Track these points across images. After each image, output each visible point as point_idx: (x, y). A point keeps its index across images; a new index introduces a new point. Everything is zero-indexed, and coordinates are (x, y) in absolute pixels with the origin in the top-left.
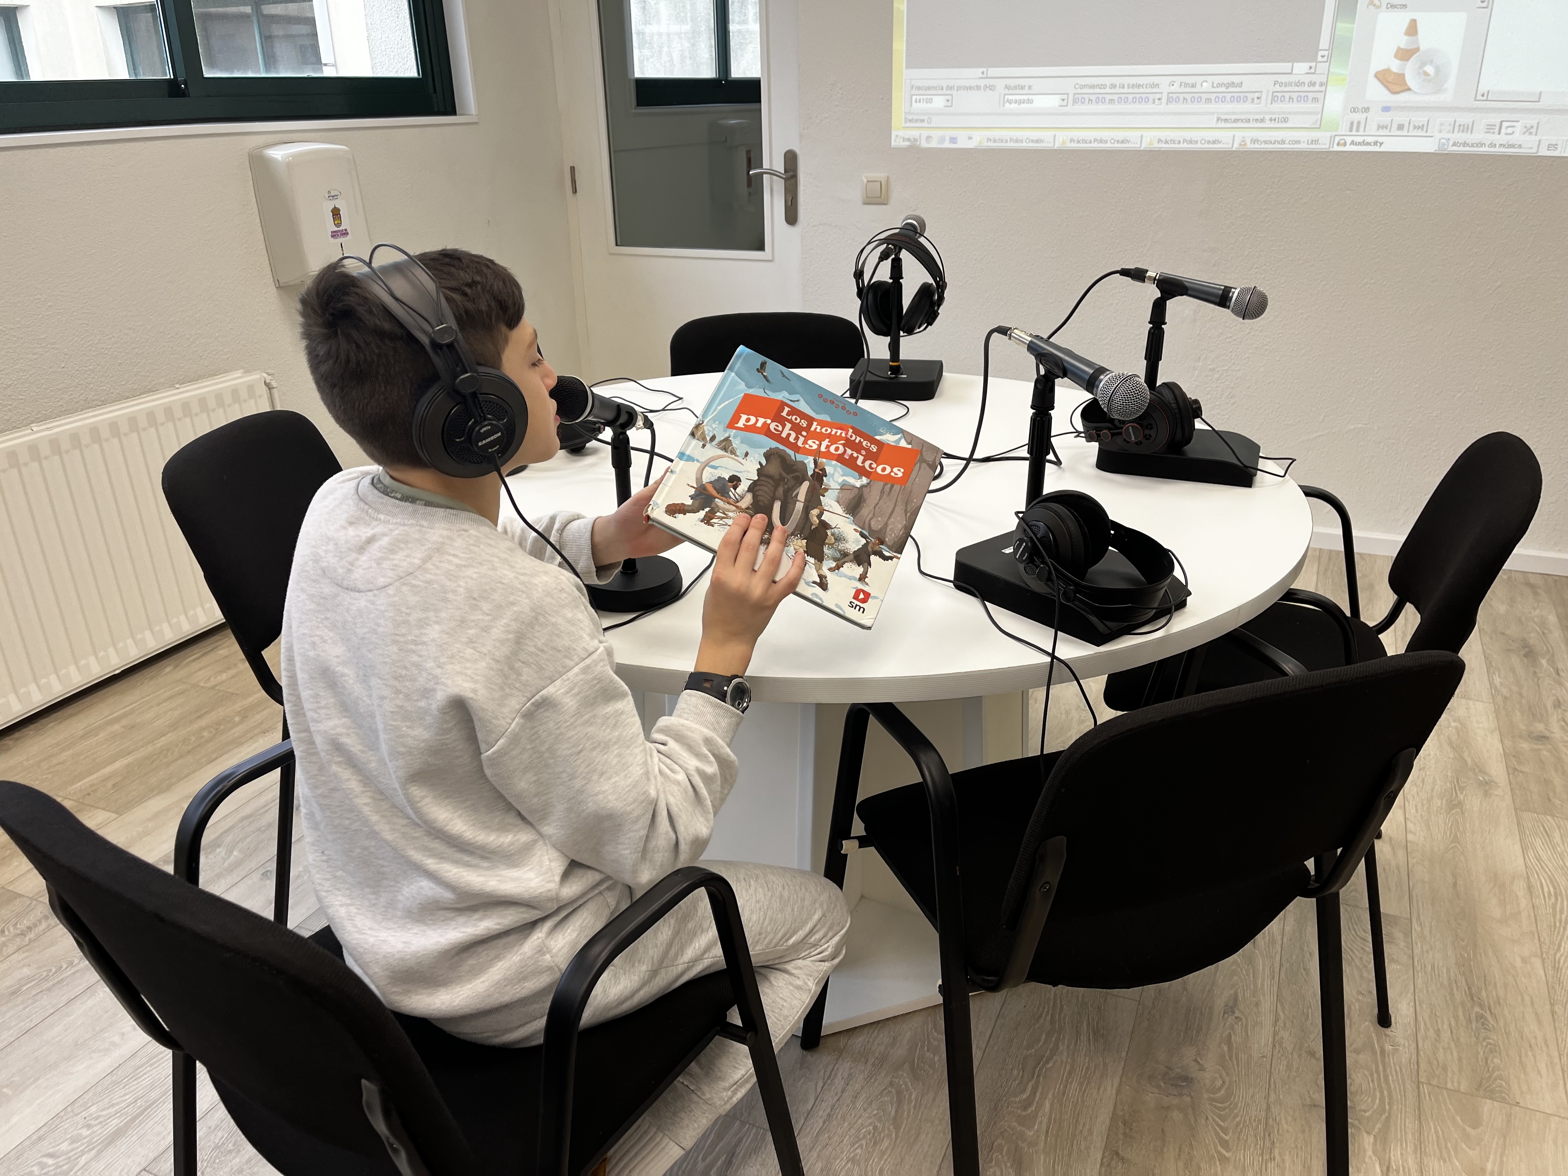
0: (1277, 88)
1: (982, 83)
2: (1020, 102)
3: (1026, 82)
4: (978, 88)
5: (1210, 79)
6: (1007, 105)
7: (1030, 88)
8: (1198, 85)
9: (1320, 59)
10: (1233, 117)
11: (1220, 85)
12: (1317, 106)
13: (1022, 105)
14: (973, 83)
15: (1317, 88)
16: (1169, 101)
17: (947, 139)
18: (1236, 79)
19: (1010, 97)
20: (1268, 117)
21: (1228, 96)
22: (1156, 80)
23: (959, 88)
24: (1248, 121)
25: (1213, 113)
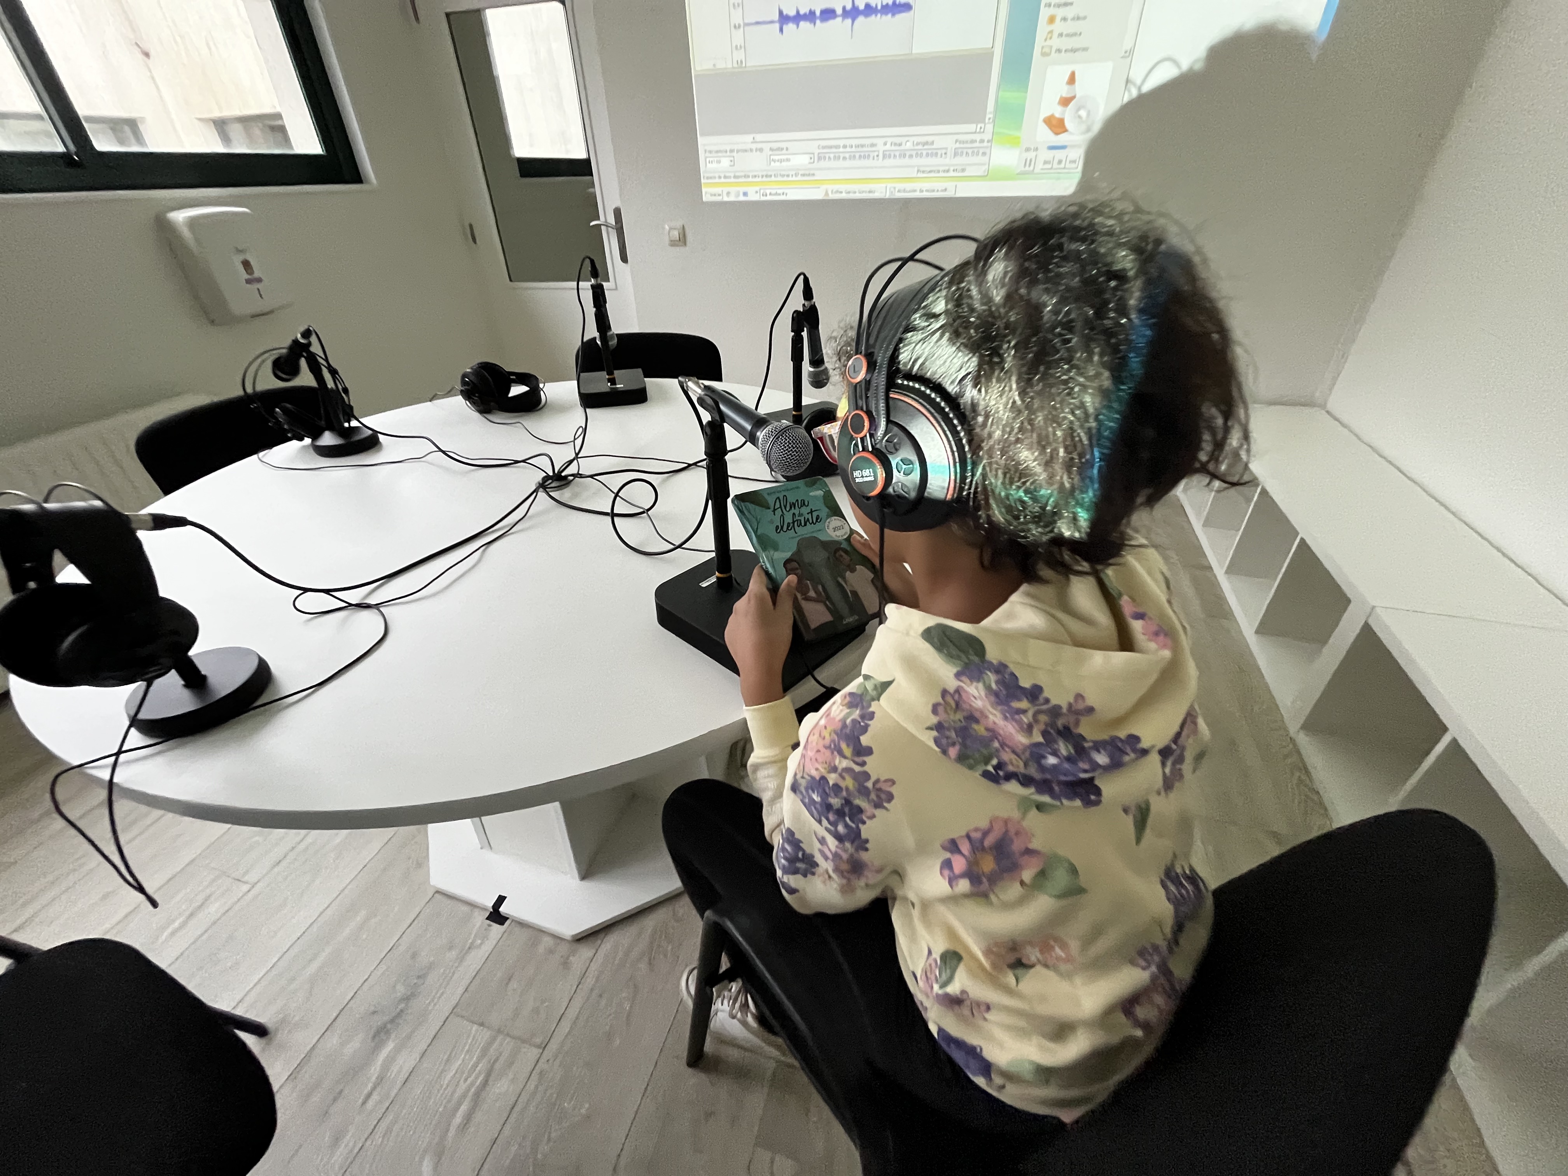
0: (958, 145)
1: (754, 146)
2: (781, 161)
3: (783, 145)
4: (751, 150)
5: (912, 139)
6: (772, 163)
7: (787, 149)
8: (904, 144)
9: (987, 121)
10: (928, 169)
11: (918, 144)
12: (985, 159)
13: (783, 164)
14: (748, 146)
15: (985, 144)
16: (884, 157)
17: (741, 194)
18: (930, 139)
19: (776, 158)
20: (952, 169)
21: (924, 153)
22: (874, 141)
23: (738, 151)
24: (939, 171)
25: (913, 167)
